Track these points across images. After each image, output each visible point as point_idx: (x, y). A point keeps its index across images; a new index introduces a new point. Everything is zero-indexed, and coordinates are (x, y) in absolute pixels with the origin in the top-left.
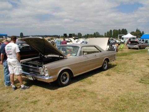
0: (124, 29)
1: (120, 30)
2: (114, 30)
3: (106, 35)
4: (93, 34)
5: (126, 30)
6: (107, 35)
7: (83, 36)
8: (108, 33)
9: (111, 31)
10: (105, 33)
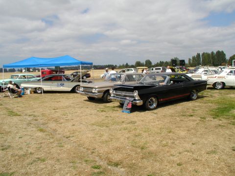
0: (221, 51)
1: (213, 53)
2: (203, 54)
3: (191, 62)
4: (170, 61)
5: (222, 52)
6: (193, 61)
7: (153, 64)
8: (194, 58)
9: (199, 55)
10: (190, 60)
